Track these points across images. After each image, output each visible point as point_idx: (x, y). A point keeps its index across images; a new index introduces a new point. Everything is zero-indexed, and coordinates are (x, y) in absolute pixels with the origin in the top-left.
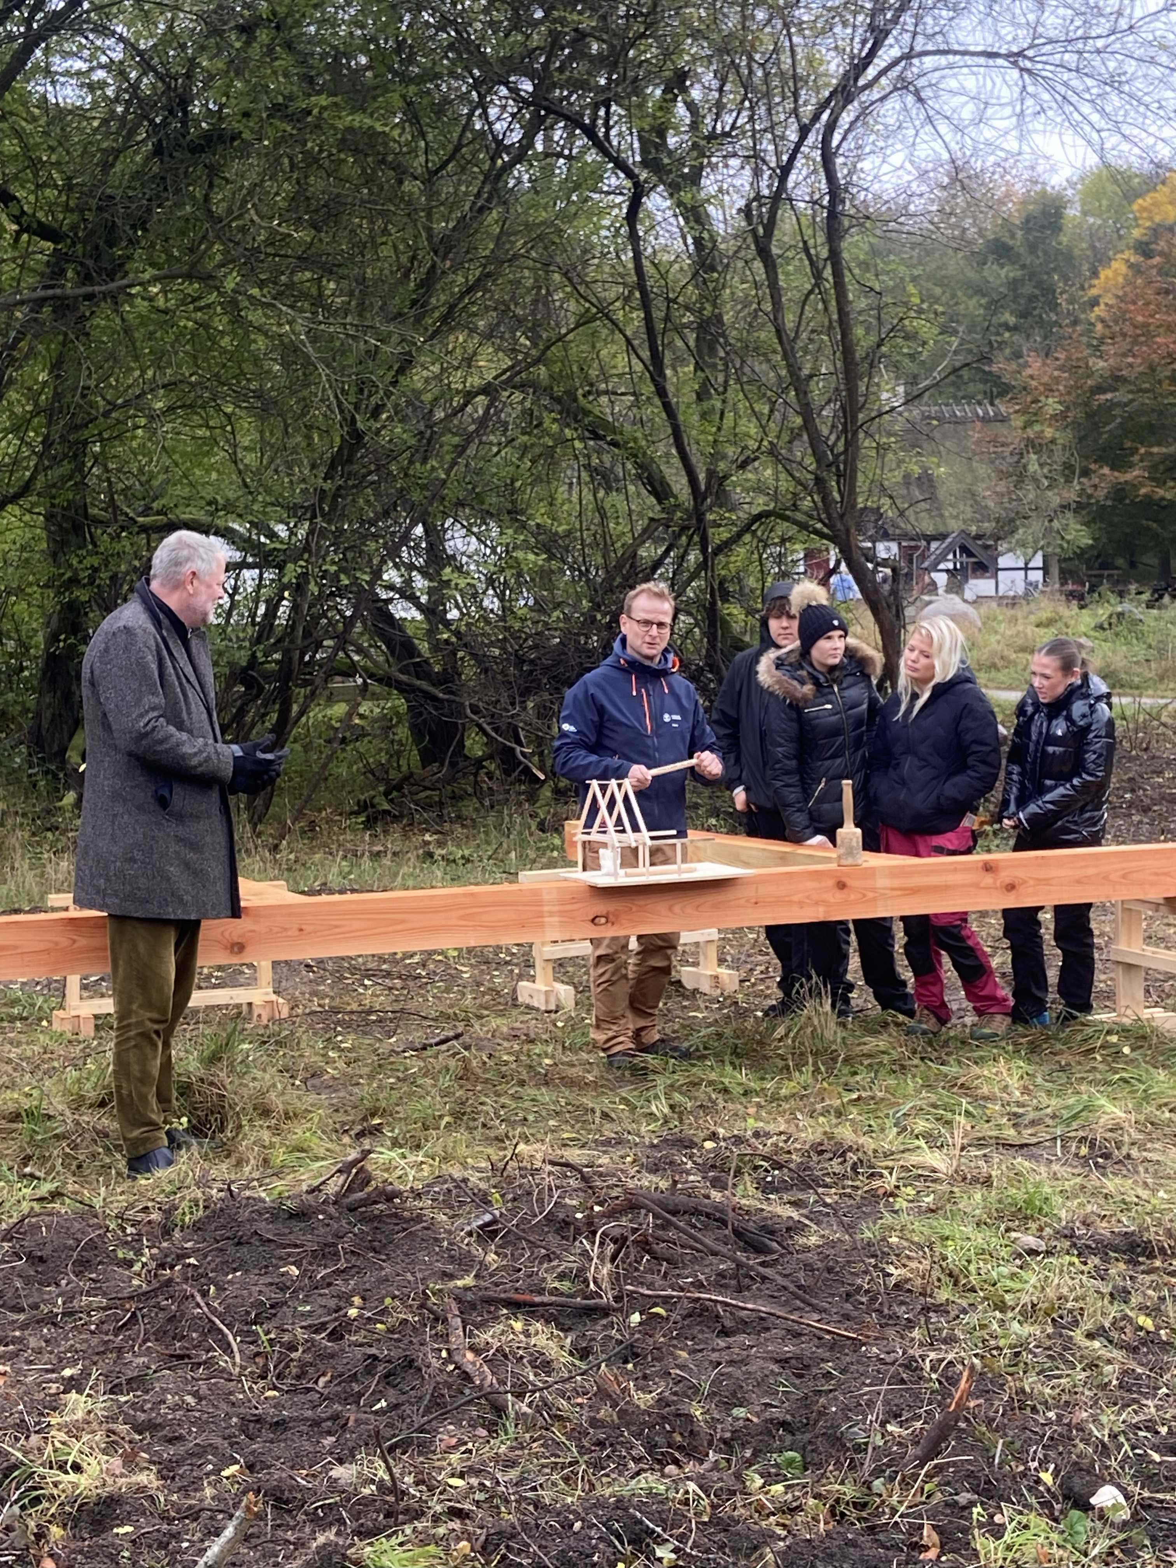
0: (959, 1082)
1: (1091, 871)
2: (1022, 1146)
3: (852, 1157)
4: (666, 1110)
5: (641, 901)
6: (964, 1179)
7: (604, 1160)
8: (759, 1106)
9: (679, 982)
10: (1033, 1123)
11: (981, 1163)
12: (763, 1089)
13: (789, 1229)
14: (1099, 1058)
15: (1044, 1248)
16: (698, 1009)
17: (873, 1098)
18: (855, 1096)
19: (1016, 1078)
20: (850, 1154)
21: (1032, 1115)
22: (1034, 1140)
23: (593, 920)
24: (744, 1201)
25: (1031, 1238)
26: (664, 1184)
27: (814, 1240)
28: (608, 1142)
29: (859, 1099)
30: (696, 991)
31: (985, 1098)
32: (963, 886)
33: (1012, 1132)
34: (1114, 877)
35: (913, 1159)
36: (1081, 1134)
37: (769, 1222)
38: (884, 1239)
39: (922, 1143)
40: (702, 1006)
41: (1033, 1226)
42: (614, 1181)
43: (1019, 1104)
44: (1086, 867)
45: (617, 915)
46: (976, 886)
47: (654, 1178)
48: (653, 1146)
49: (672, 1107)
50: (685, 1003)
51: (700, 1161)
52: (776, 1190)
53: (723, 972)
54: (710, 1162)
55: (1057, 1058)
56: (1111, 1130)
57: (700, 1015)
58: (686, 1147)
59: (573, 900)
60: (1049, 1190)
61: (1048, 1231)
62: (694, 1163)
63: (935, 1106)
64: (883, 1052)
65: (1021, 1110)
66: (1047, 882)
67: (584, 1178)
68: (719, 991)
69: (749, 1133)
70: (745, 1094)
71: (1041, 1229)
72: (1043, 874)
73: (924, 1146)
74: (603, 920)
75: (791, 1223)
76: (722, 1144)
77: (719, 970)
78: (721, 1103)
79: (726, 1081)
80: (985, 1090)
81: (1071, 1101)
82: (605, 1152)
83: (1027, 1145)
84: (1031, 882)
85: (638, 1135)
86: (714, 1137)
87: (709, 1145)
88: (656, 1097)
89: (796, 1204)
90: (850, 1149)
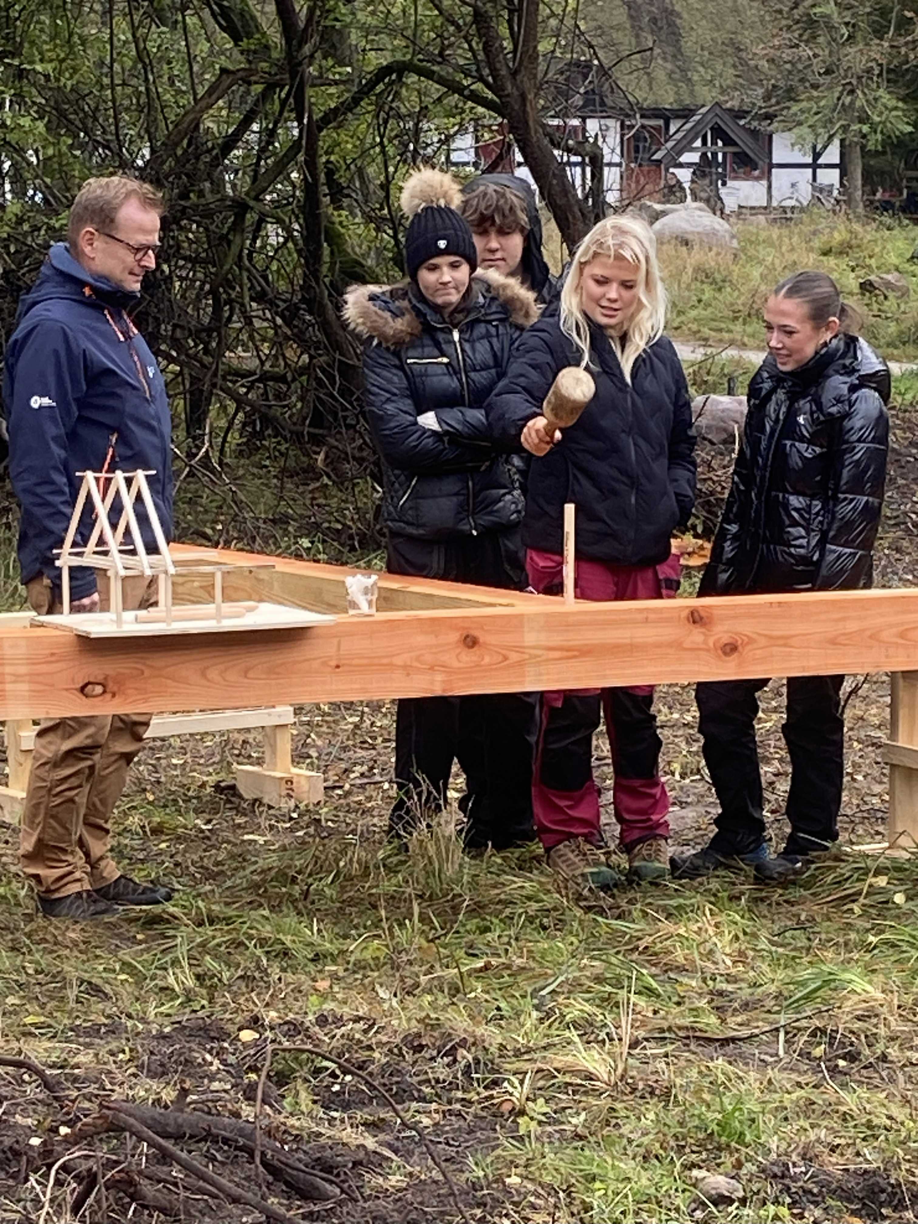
0: (642, 944)
1: (852, 626)
2: (725, 1042)
3: (465, 1056)
4: (191, 983)
5: (160, 660)
6: (634, 1090)
7: (85, 1058)
8: (335, 978)
9: (233, 787)
10: (745, 1006)
11: (661, 1065)
12: (342, 952)
13: (356, 1164)
14: (857, 910)
15: (741, 1194)
16: (257, 830)
17: (508, 967)
18: (480, 964)
19: (728, 938)
20: (462, 1052)
21: (745, 993)
22: (745, 1032)
23: (82, 689)
24: (292, 1121)
25: (722, 1179)
26: (169, 1095)
27: (395, 1180)
28: (95, 1031)
29: (487, 967)
30: (257, 802)
31: (681, 969)
32: (659, 645)
33: (713, 1020)
34: (885, 635)
35: (560, 1060)
36: (817, 1023)
37: (328, 1153)
38: (499, 1180)
39: (573, 1035)
40: (264, 824)
41: (728, 1160)
42: (93, 1089)
43: (730, 979)
44: (844, 619)
45: (120, 681)
46: (678, 645)
47: (154, 1085)
48: (162, 1037)
49: (198, 977)
50: (240, 820)
51: (231, 1059)
52: (346, 1107)
53: (301, 772)
54: (249, 1062)
55: (794, 909)
56: (859, 1018)
57: (261, 840)
58: (213, 1039)
59: (53, 657)
60: (757, 1108)
61: (749, 1168)
62: (223, 1062)
63: (599, 979)
64: (529, 898)
65: (730, 988)
66: (785, 641)
67: (47, 1084)
68: (292, 803)
69: (311, 1017)
70: (315, 959)
71: (739, 1165)
72: (780, 629)
73: (576, 1039)
74: (99, 689)
75: (362, 1155)
76: (268, 1033)
77: (295, 770)
78: (275, 972)
79: (287, 939)
80: (679, 955)
81: (805, 974)
82: (88, 1046)
83: (734, 1040)
84: (763, 642)
85: (143, 1020)
86: (255, 1023)
87: (247, 1035)
88: (175, 962)
89: (374, 1126)
90: (463, 1043)
